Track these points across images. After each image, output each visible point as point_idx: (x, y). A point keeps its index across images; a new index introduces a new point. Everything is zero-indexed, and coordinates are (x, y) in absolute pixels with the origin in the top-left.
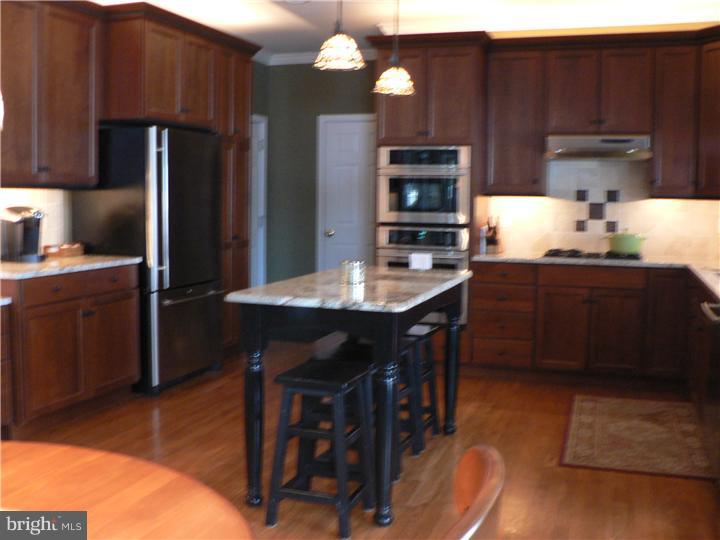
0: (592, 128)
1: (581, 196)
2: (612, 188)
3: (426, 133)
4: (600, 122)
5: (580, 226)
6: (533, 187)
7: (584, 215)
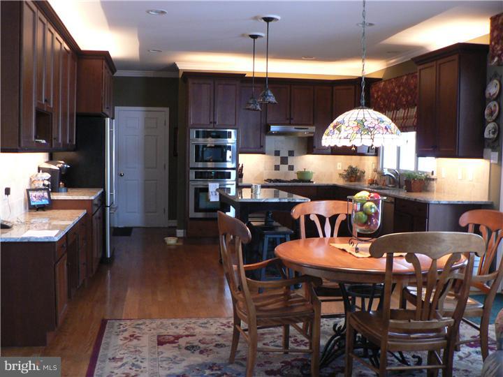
0: (288, 122)
1: (277, 153)
2: (291, 150)
3: (215, 123)
4: (291, 119)
5: (277, 168)
6: (260, 150)
7: (278, 163)
